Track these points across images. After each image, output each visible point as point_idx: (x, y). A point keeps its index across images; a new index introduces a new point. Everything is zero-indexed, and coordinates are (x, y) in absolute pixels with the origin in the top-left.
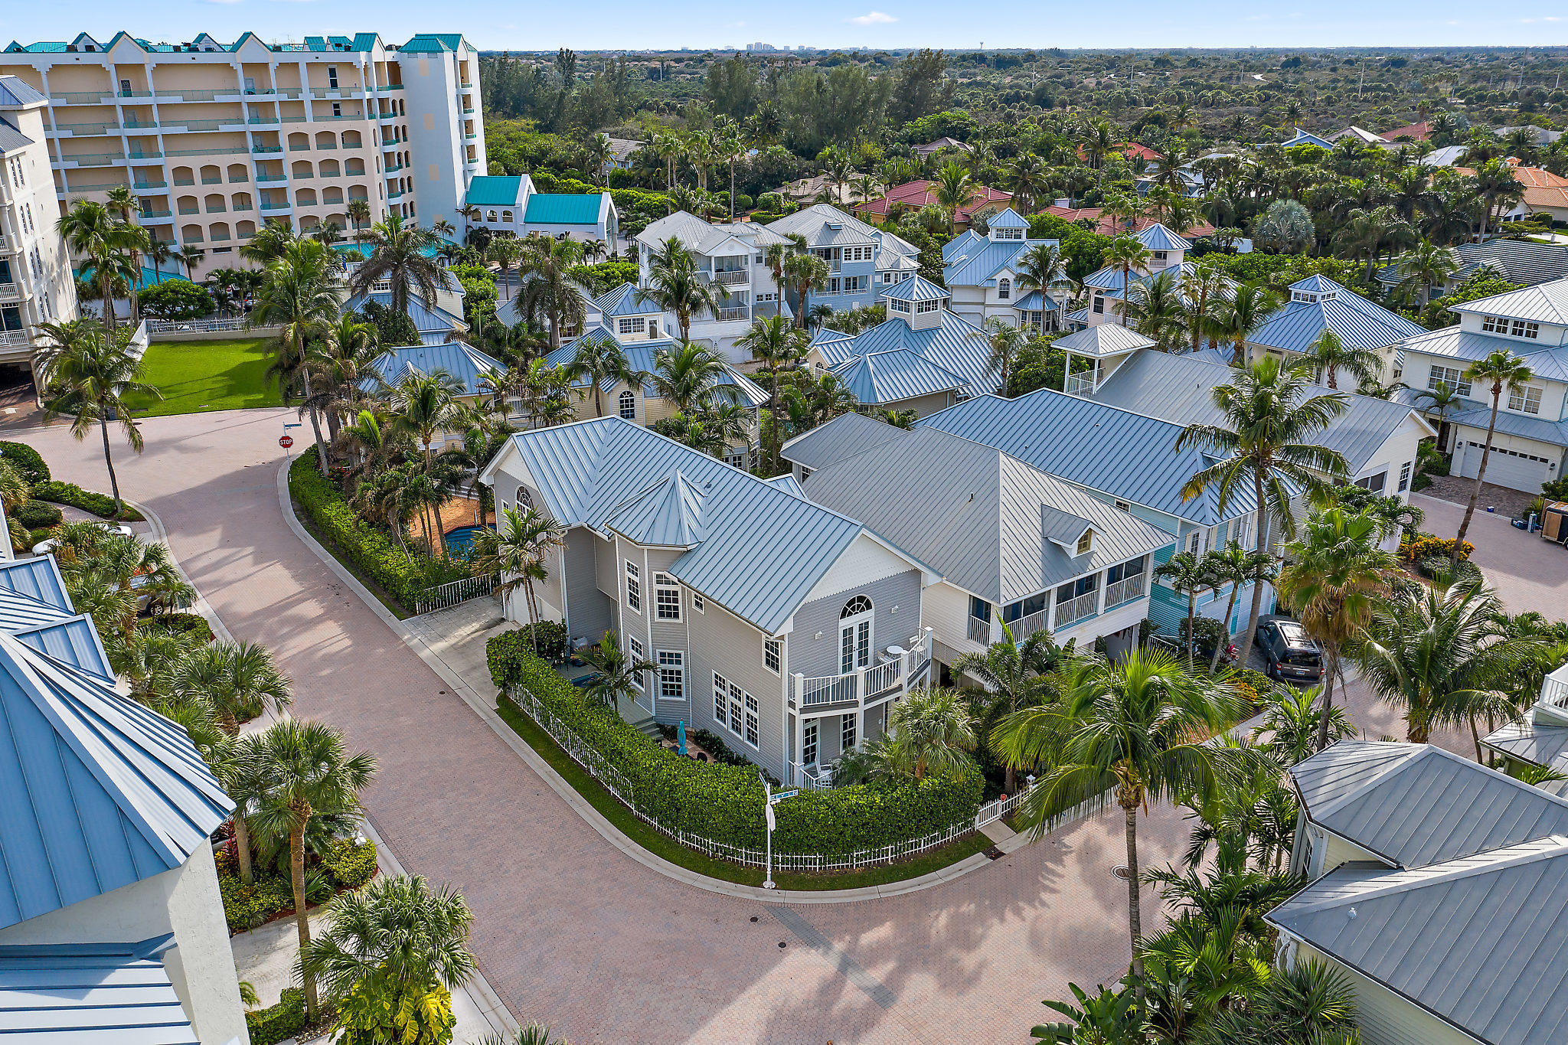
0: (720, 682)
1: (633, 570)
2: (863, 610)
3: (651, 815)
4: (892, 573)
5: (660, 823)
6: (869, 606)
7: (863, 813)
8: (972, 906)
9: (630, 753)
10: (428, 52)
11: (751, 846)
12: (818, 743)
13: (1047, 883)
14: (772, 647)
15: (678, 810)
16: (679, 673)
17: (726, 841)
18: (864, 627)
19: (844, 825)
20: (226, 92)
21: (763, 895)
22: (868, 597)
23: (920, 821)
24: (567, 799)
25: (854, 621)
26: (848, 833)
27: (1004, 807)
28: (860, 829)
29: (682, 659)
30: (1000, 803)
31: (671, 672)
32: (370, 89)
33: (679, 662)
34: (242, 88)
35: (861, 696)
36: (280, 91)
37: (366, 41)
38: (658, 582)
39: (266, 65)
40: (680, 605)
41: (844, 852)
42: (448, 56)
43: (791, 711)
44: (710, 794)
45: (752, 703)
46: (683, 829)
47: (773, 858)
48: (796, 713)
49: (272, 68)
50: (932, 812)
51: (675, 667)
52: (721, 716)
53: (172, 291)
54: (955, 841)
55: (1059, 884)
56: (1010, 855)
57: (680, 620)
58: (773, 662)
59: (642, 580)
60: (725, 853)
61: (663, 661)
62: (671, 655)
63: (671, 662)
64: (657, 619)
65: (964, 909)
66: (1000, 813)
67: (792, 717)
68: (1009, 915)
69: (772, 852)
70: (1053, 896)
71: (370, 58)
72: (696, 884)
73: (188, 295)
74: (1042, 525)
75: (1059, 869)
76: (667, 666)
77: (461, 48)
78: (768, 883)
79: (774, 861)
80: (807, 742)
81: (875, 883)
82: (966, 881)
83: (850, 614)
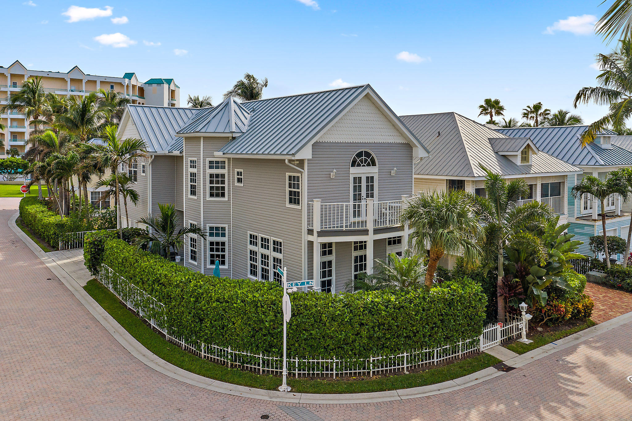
0: (253, 239)
1: (193, 164)
2: (369, 165)
3: (179, 336)
4: (391, 140)
5: (187, 340)
6: (374, 164)
7: (379, 311)
8: (502, 407)
9: (166, 276)
10: (157, 84)
11: (267, 351)
12: (333, 278)
13: (569, 388)
14: (294, 182)
15: (201, 320)
16: (223, 244)
17: (244, 347)
18: (370, 179)
19: (362, 324)
20: (62, 90)
21: (278, 397)
22: (373, 154)
23: (433, 328)
24: (111, 331)
25: (363, 171)
26: (364, 333)
27: (503, 333)
28: (376, 329)
29: (227, 232)
30: (499, 327)
31: (217, 244)
32: (129, 95)
33: (223, 235)
34: (69, 89)
35: (370, 227)
36: (86, 91)
37: (129, 76)
38: (211, 167)
39: (81, 80)
40: (226, 185)
41: (360, 355)
42: (166, 86)
43: (310, 238)
44: (231, 297)
45: (277, 246)
46: (205, 341)
47: (289, 363)
48: (314, 238)
49: (84, 82)
50: (442, 321)
51: (220, 239)
52: (254, 273)
53: (10, 161)
54: (464, 357)
55: (582, 389)
56: (521, 369)
57: (226, 199)
58: (295, 198)
59: (199, 171)
60: (243, 363)
61: (211, 235)
62: (217, 229)
63: (217, 235)
64: (208, 198)
65: (494, 408)
66: (499, 339)
67: (311, 244)
68: (544, 413)
69: (289, 356)
70: (581, 398)
71: (130, 82)
72: (209, 388)
73: (18, 163)
74: (492, 147)
75: (575, 378)
76: (215, 239)
77: (172, 85)
78: (284, 387)
79: (291, 367)
80: (324, 275)
81: (393, 387)
82: (487, 387)
83: (359, 165)
